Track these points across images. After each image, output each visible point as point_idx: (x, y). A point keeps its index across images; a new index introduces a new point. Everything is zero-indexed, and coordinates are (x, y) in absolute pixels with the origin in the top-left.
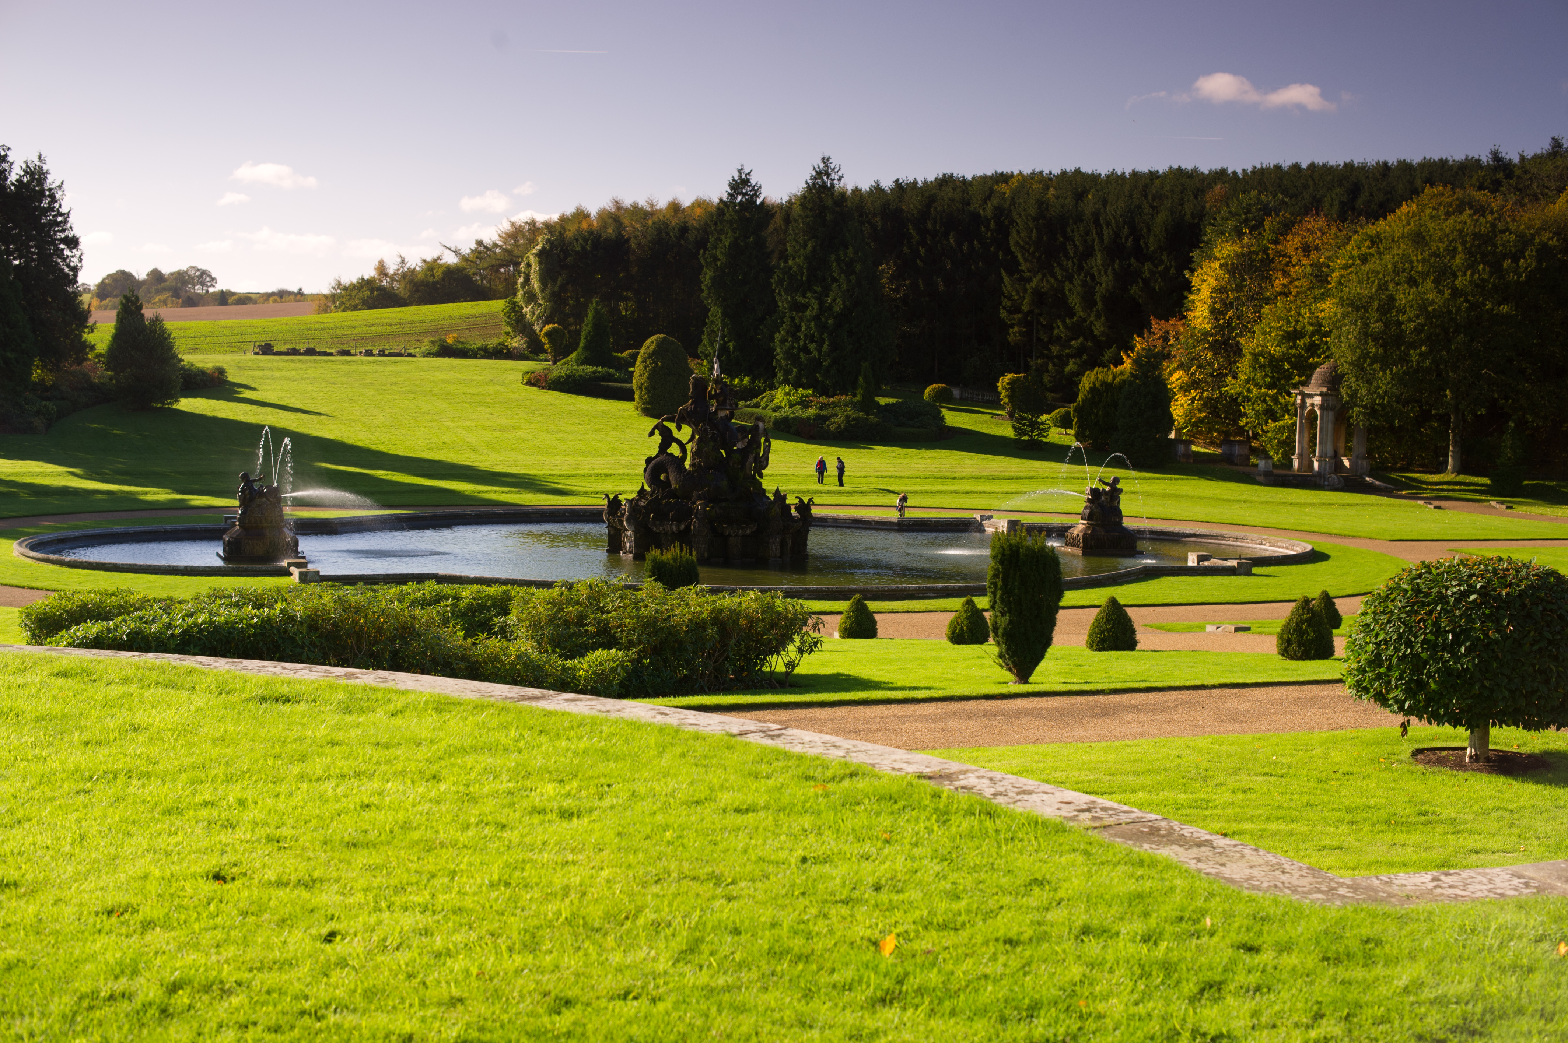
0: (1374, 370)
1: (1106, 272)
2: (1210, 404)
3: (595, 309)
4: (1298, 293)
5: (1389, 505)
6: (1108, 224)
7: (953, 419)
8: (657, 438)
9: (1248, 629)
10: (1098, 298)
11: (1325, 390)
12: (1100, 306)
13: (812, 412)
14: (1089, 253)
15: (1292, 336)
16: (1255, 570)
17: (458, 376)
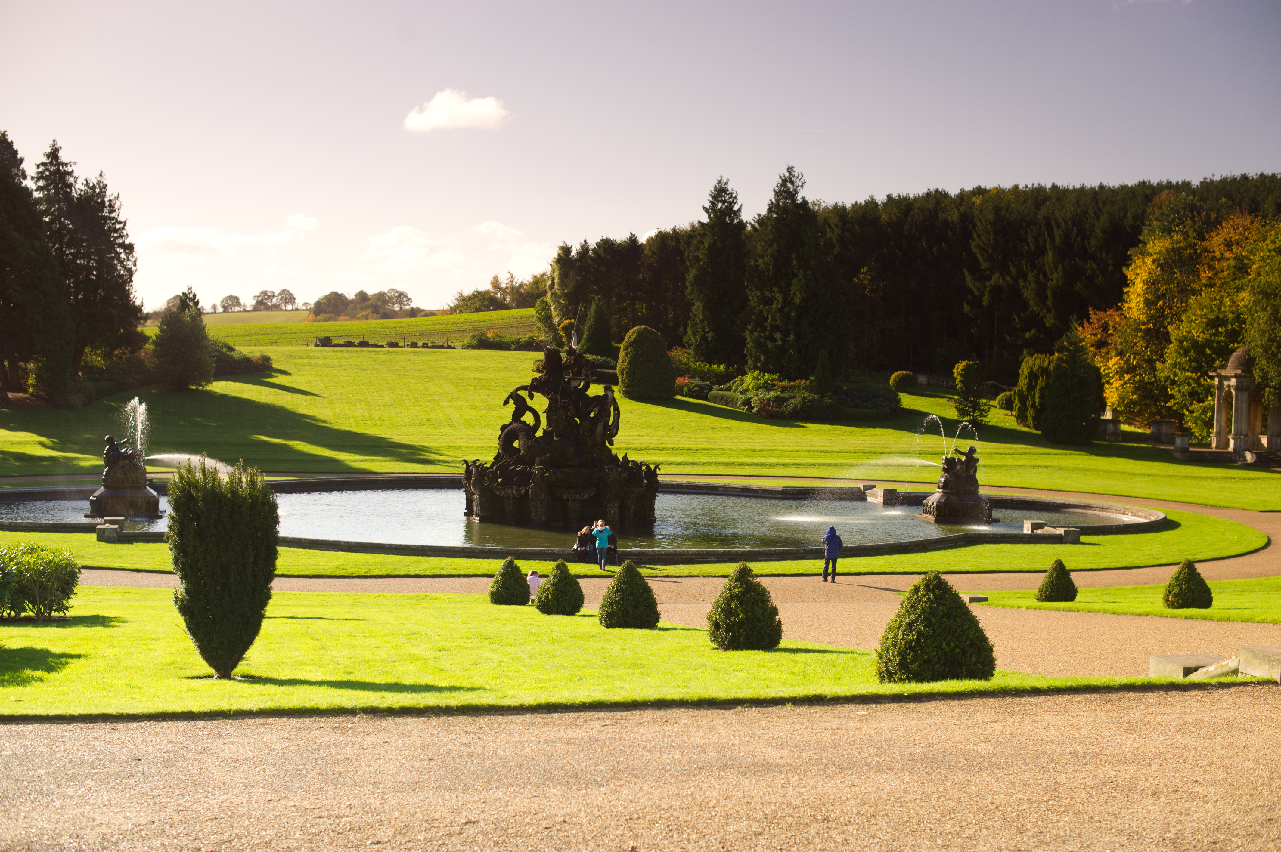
3: (597, 305)
4: (1222, 284)
7: (908, 401)
8: (512, 406)
10: (1049, 293)
11: (1239, 372)
12: (1050, 301)
13: (772, 394)
14: (1041, 252)
15: (1215, 324)
16: (1083, 538)
17: (481, 364)
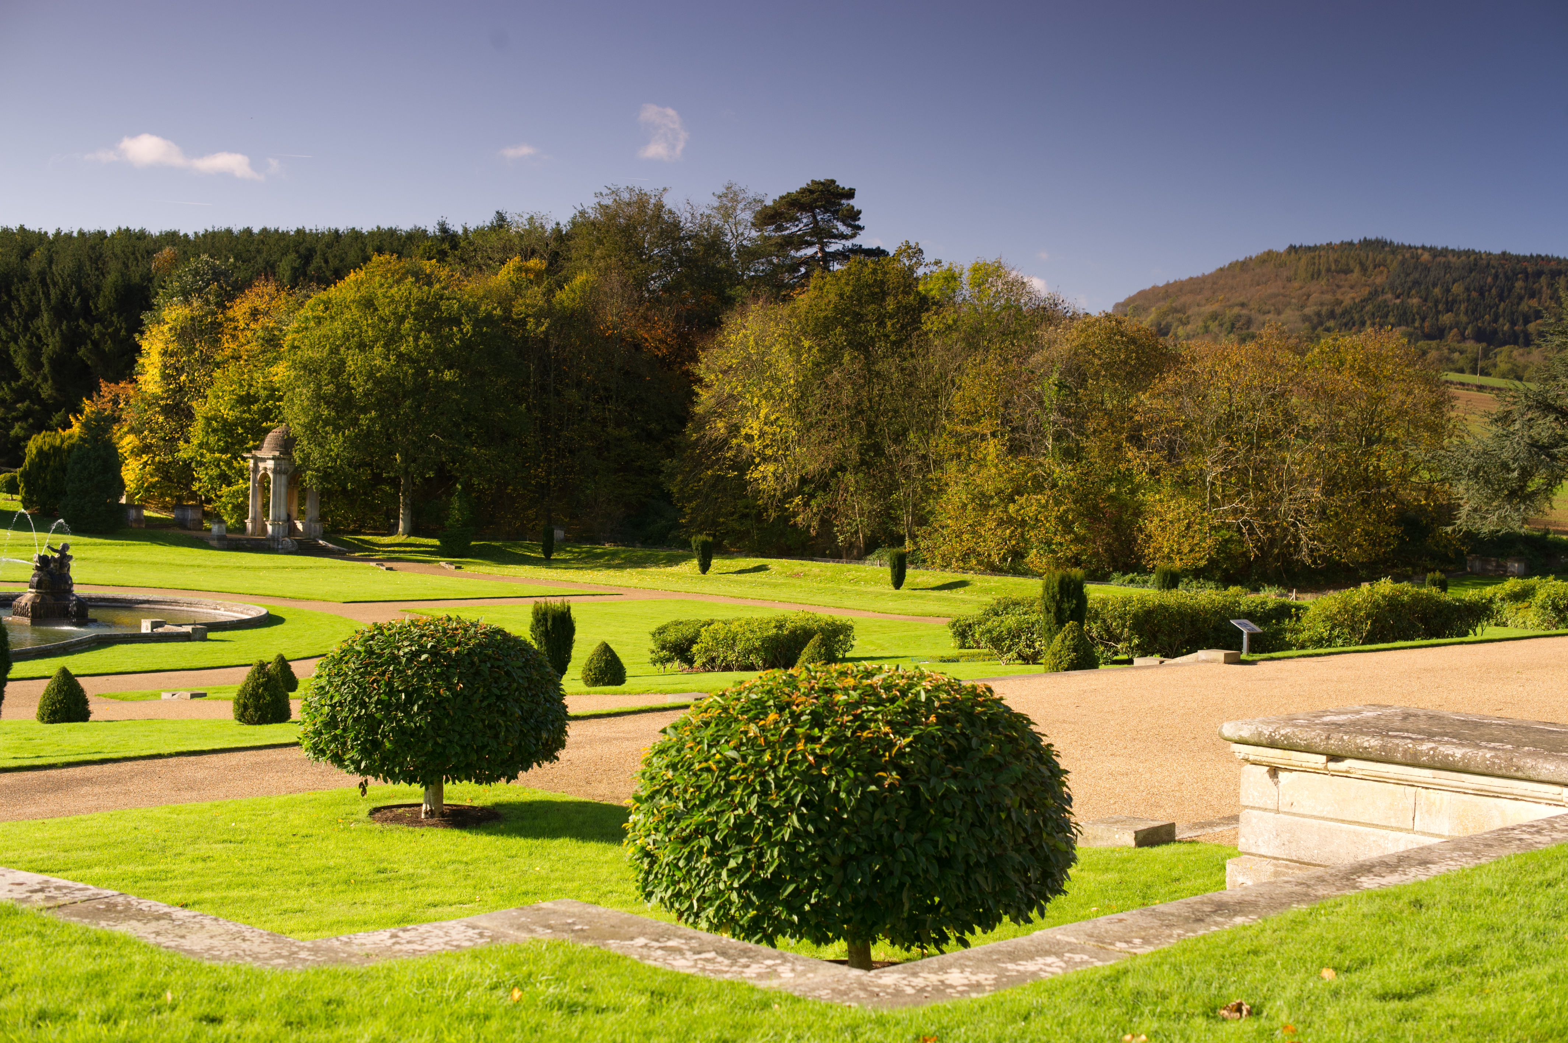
0: (327, 433)
1: (53, 333)
2: (162, 469)
4: (249, 357)
5: (343, 567)
6: (55, 284)
9: (205, 695)
10: (44, 359)
11: (277, 454)
12: (46, 369)
14: (34, 313)
15: (246, 400)
16: (210, 635)
